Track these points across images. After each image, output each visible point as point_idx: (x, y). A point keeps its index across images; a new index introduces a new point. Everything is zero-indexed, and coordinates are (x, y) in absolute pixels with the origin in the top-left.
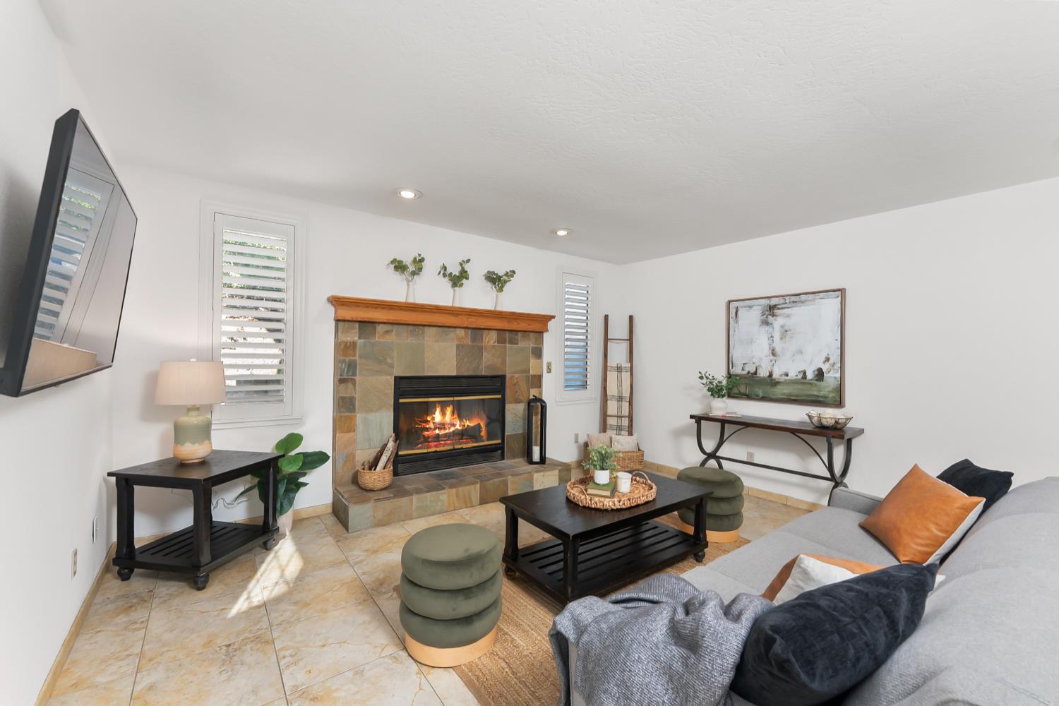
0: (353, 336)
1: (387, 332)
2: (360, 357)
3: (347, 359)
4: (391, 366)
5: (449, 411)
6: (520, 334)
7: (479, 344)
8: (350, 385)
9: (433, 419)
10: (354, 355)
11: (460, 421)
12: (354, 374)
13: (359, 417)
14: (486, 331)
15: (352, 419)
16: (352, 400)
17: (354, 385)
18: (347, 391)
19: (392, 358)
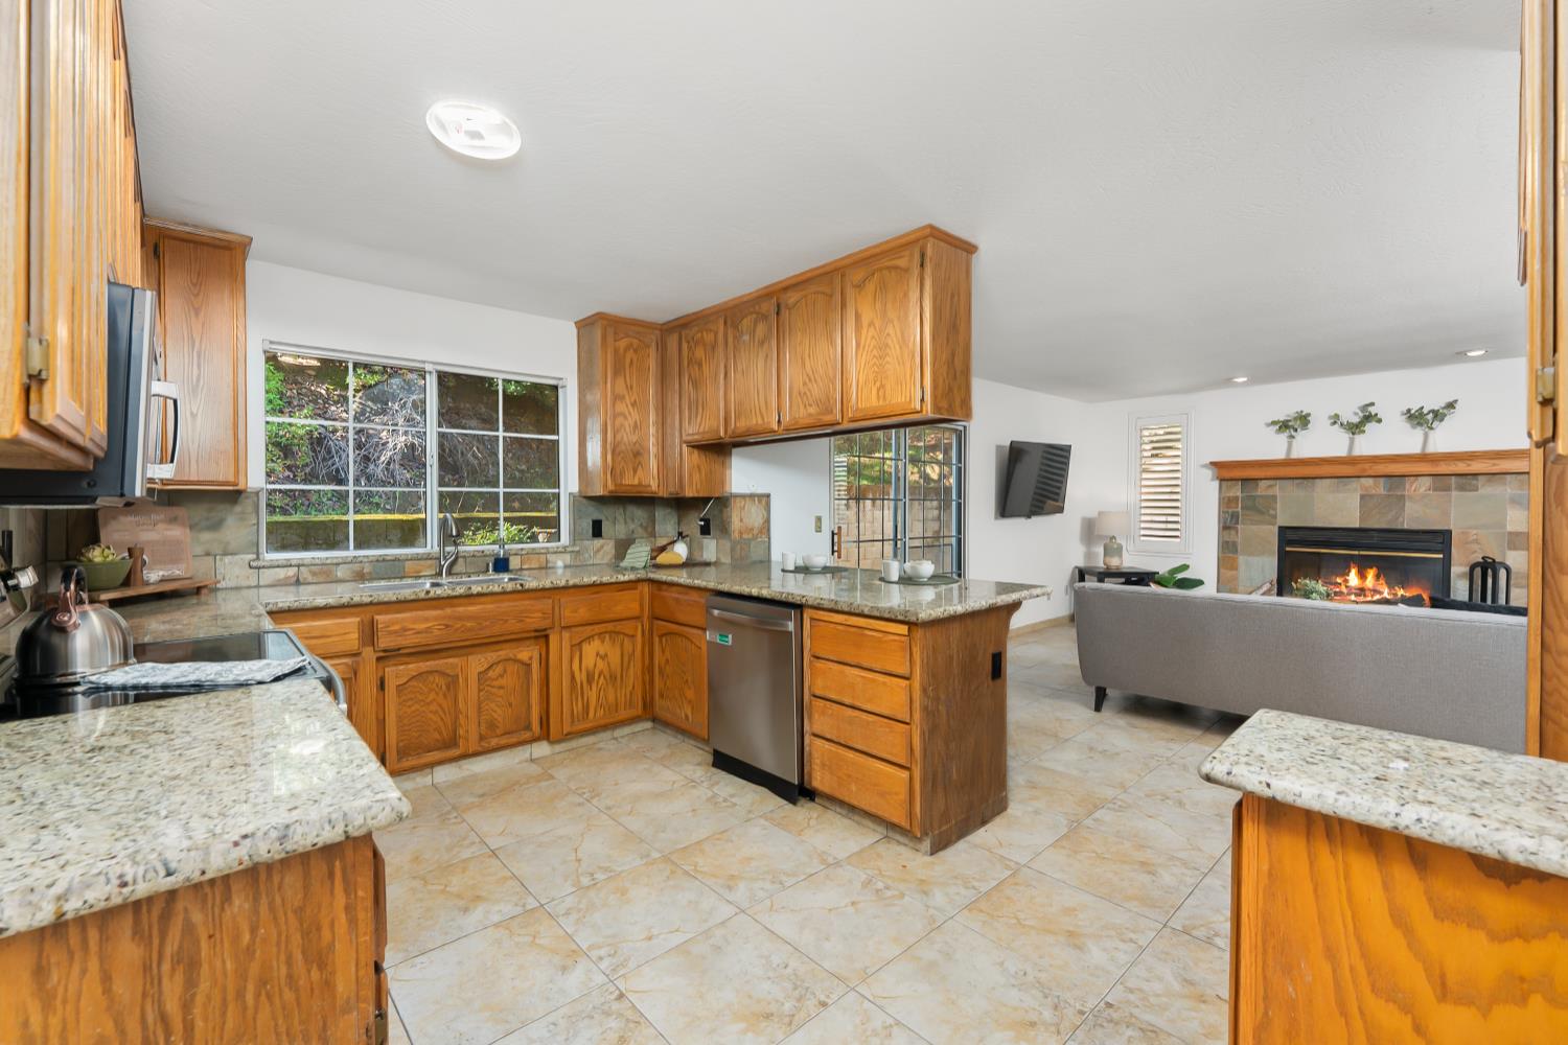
0: (1236, 491)
1: (1270, 486)
2: (1242, 508)
3: (1230, 511)
4: (1275, 517)
5: (1371, 574)
6: (1480, 477)
7: (1399, 493)
8: (1233, 532)
9: (1346, 581)
10: (1237, 507)
11: (1389, 588)
12: (1237, 523)
13: (1242, 559)
14: (1412, 478)
15: (1235, 560)
16: (1234, 544)
17: (1237, 532)
18: (1230, 536)
19: (1275, 509)
